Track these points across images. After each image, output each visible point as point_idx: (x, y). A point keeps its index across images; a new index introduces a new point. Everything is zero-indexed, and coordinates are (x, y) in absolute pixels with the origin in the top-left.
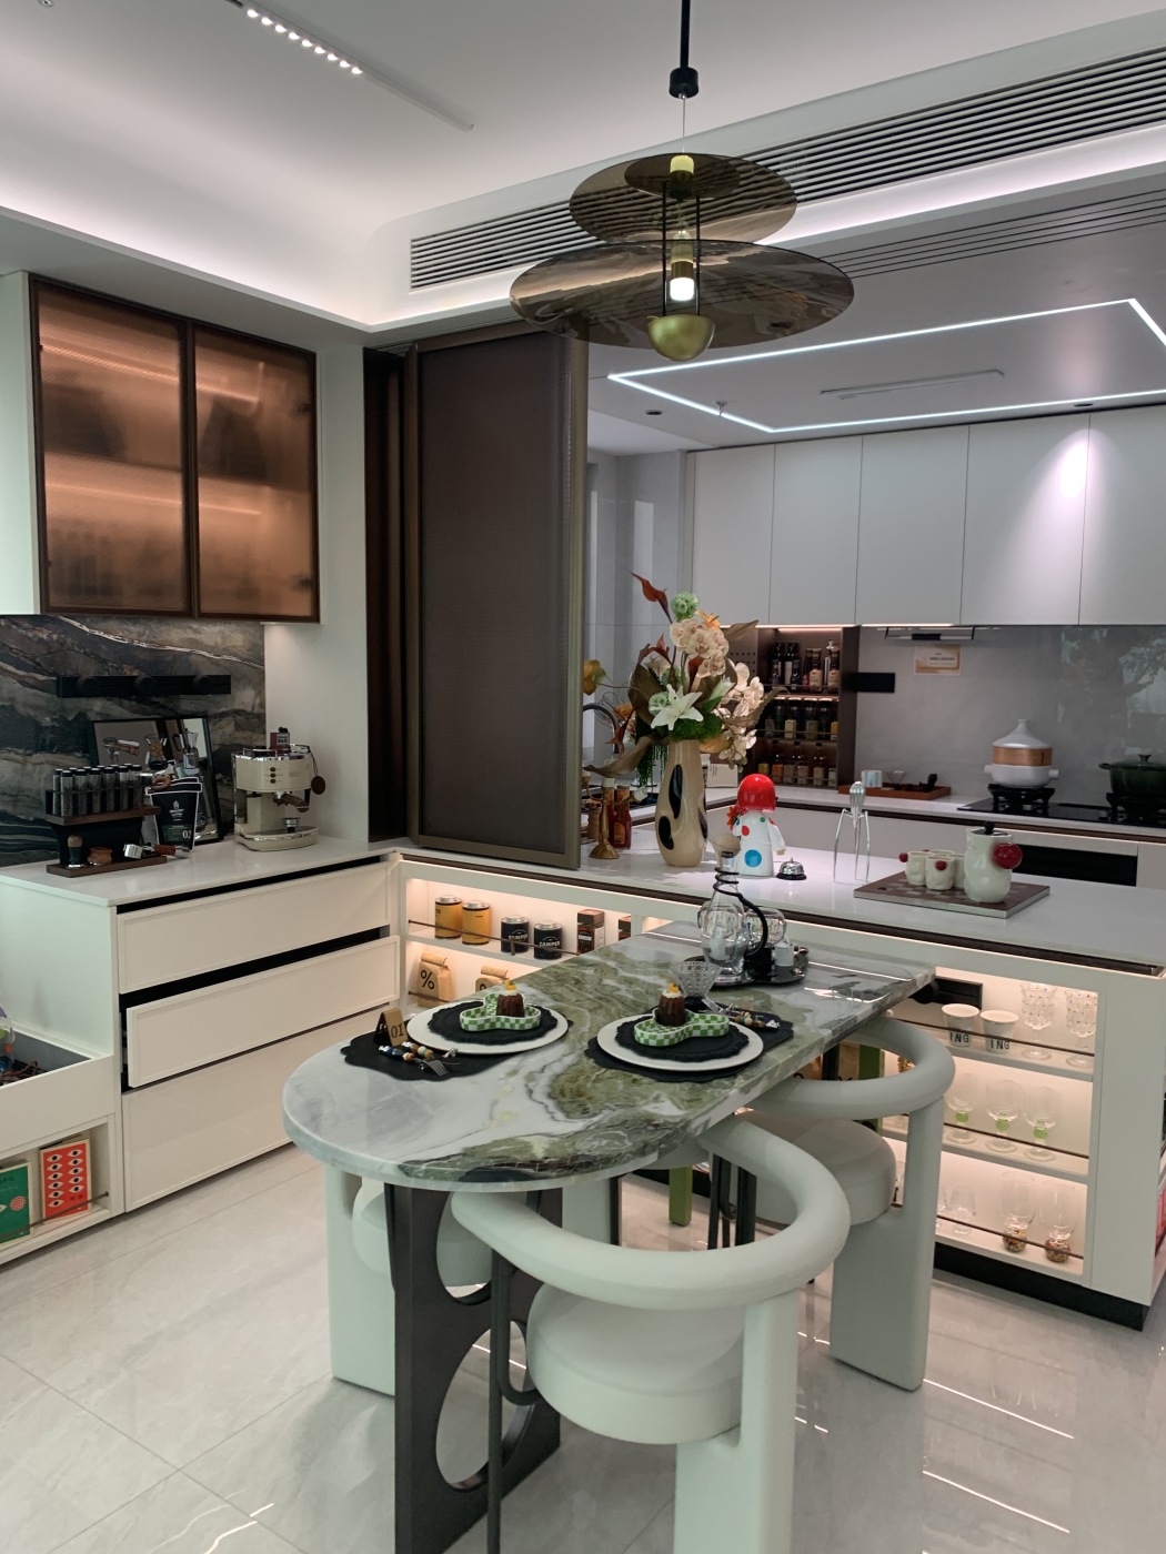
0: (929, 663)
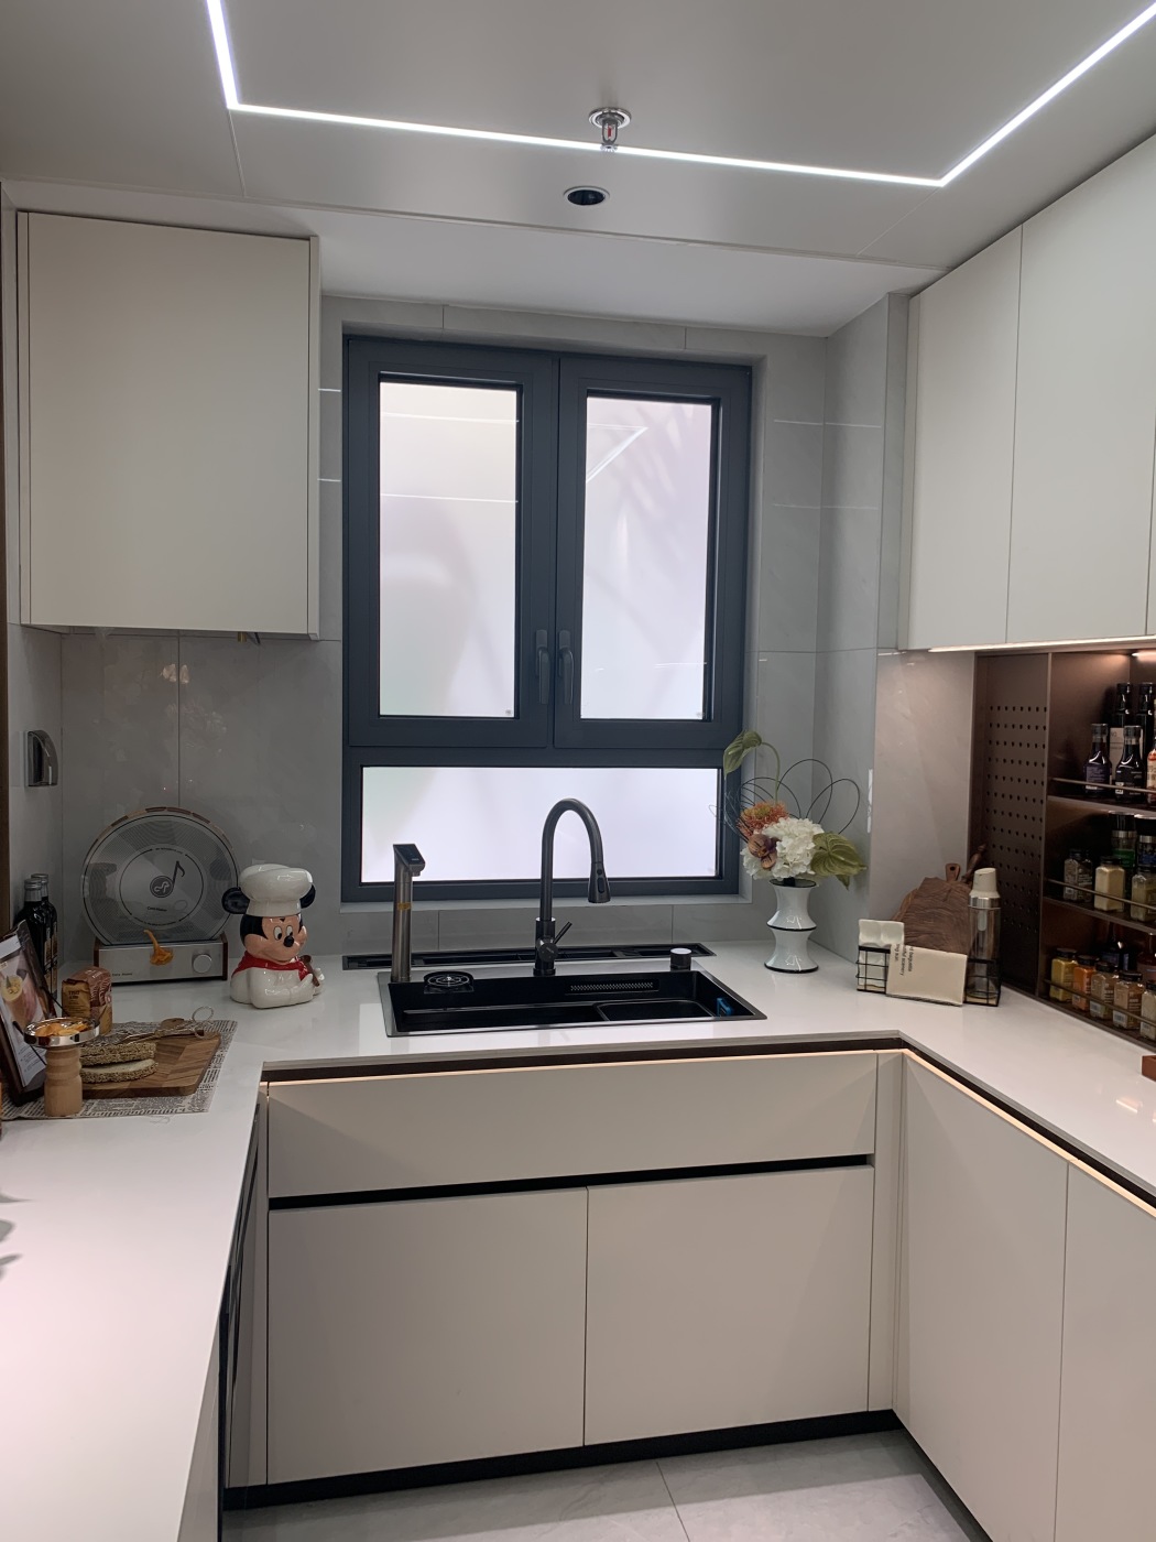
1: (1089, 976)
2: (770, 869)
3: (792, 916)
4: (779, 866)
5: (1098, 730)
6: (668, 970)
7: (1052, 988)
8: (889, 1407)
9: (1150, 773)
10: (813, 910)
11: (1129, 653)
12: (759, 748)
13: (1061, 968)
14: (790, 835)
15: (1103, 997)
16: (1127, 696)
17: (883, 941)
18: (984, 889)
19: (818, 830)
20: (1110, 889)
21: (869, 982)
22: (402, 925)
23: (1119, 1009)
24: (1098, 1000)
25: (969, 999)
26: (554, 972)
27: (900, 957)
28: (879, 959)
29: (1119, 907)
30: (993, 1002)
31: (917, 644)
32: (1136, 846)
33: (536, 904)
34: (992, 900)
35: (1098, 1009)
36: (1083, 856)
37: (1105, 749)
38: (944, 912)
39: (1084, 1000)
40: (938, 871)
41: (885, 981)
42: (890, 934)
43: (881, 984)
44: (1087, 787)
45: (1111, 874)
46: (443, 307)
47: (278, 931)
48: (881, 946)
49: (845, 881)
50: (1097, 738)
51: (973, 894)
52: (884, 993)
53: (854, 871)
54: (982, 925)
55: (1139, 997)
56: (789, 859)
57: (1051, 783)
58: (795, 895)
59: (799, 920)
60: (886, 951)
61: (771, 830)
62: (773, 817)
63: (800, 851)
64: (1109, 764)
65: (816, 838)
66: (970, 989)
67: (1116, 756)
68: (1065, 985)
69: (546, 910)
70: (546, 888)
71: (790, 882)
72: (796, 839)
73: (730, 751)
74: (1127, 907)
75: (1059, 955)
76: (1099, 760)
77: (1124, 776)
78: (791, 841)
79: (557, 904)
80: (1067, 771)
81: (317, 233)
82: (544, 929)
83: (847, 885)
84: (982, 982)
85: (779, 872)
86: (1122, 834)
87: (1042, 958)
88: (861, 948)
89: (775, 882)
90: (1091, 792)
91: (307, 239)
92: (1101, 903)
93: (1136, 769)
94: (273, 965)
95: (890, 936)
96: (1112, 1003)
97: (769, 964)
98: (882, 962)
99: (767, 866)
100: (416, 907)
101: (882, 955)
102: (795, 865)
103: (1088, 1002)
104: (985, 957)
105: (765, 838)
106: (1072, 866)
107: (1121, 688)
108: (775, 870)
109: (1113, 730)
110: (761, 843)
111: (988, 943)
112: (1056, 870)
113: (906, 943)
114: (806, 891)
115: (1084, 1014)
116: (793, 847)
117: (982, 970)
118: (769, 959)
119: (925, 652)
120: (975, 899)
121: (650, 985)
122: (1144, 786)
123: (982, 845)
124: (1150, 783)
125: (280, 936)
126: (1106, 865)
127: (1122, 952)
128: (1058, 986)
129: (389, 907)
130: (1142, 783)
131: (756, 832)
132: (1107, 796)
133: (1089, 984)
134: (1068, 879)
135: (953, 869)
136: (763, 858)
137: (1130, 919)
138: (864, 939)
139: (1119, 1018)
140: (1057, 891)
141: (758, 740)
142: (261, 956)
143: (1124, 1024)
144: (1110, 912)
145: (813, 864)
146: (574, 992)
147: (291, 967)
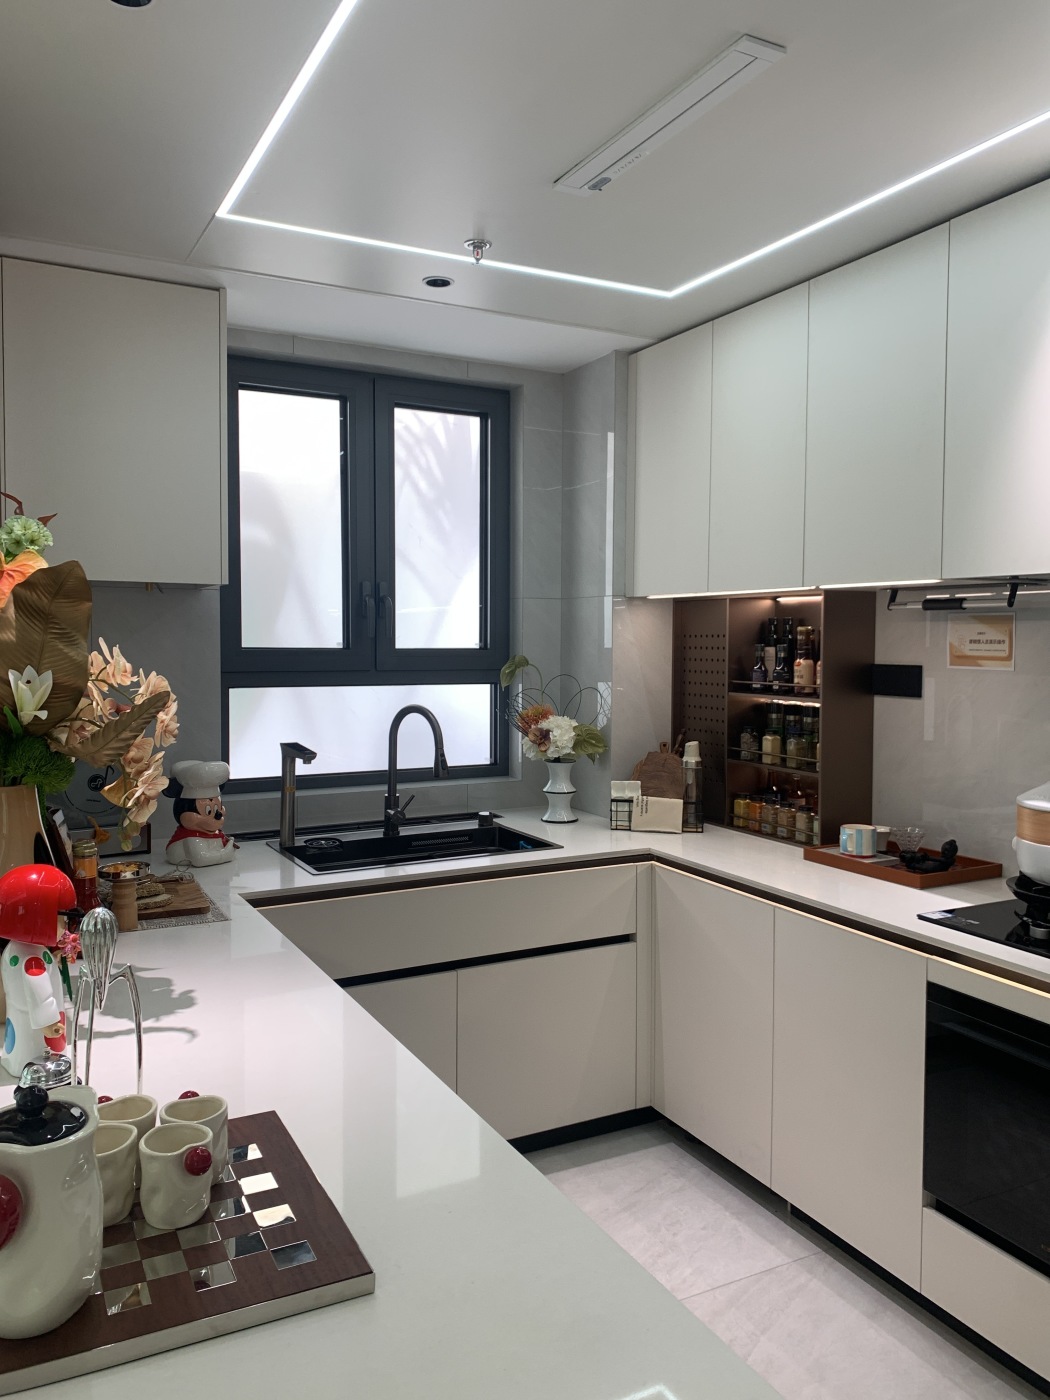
0: (968, 650)
1: (761, 808)
2: (545, 751)
3: (560, 784)
4: (552, 749)
5: (759, 648)
6: (477, 827)
7: (735, 819)
8: (648, 1105)
9: (796, 674)
10: (574, 779)
11: (774, 598)
12: (526, 668)
13: (741, 805)
14: (558, 727)
15: (770, 819)
16: (775, 626)
17: (627, 795)
18: (692, 756)
19: (575, 724)
20: (773, 748)
21: (619, 823)
22: (288, 807)
23: (781, 826)
24: (767, 822)
25: (685, 829)
26: (398, 833)
27: (640, 805)
28: (625, 807)
29: (778, 761)
30: (700, 830)
31: (639, 593)
32: (784, 722)
33: (385, 788)
34: (697, 763)
35: (768, 829)
36: (752, 731)
37: (762, 660)
38: (663, 774)
39: (757, 824)
40: (655, 747)
41: (630, 821)
42: (631, 789)
43: (627, 824)
44: (754, 686)
45: (773, 740)
46: (294, 338)
47: (208, 808)
48: (626, 798)
49: (591, 757)
50: (758, 654)
51: (685, 759)
52: (630, 830)
53: (601, 750)
54: (691, 780)
55: (794, 817)
56: (559, 744)
57: (730, 684)
58: (562, 769)
59: (565, 786)
60: (630, 801)
61: (544, 725)
62: (545, 715)
63: (566, 738)
64: (766, 670)
65: (575, 728)
66: (685, 823)
67: (771, 665)
68: (745, 816)
69: (392, 791)
70: (392, 776)
71: (557, 760)
72: (562, 730)
73: (505, 670)
74: (784, 760)
75: (738, 796)
76: (760, 668)
77: (779, 677)
78: (559, 731)
79: (399, 787)
80: (740, 678)
81: (225, 284)
82: (391, 801)
83: (594, 761)
84: (692, 820)
85: (552, 753)
86: (774, 716)
87: (728, 801)
88: (613, 800)
89: (549, 761)
90: (756, 689)
91: (217, 289)
92: (767, 760)
93: (785, 673)
94: (205, 835)
95: (631, 790)
96: (777, 823)
97: (544, 819)
98: (627, 809)
99: (543, 749)
100: (298, 794)
101: (627, 804)
102: (563, 748)
103: (760, 826)
104: (694, 800)
105: (541, 730)
106: (746, 737)
107: (771, 621)
108: (549, 752)
109: (767, 649)
110: (538, 734)
111: (693, 793)
112: (735, 740)
113: (643, 795)
114: (568, 766)
115: (759, 833)
116: (561, 735)
117: (692, 808)
118: (544, 815)
119: (644, 599)
120: (686, 762)
121: (467, 838)
122: (792, 682)
123: (681, 730)
124: (796, 680)
125: (210, 812)
126: (770, 735)
127: (776, 793)
128: (739, 817)
129: (278, 795)
130: (791, 680)
131: (533, 726)
132: (767, 690)
133: (760, 813)
134: (744, 746)
135: (665, 745)
136: (539, 745)
137: (786, 767)
138: (615, 795)
139: (782, 832)
140: (736, 755)
141: (526, 662)
142: (196, 828)
143: (785, 835)
144: (773, 764)
145: (574, 748)
146: (415, 846)
147: (216, 836)
